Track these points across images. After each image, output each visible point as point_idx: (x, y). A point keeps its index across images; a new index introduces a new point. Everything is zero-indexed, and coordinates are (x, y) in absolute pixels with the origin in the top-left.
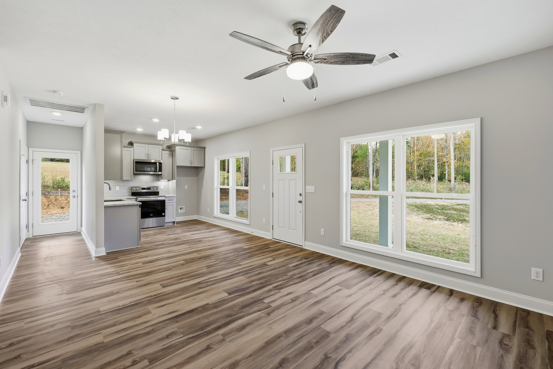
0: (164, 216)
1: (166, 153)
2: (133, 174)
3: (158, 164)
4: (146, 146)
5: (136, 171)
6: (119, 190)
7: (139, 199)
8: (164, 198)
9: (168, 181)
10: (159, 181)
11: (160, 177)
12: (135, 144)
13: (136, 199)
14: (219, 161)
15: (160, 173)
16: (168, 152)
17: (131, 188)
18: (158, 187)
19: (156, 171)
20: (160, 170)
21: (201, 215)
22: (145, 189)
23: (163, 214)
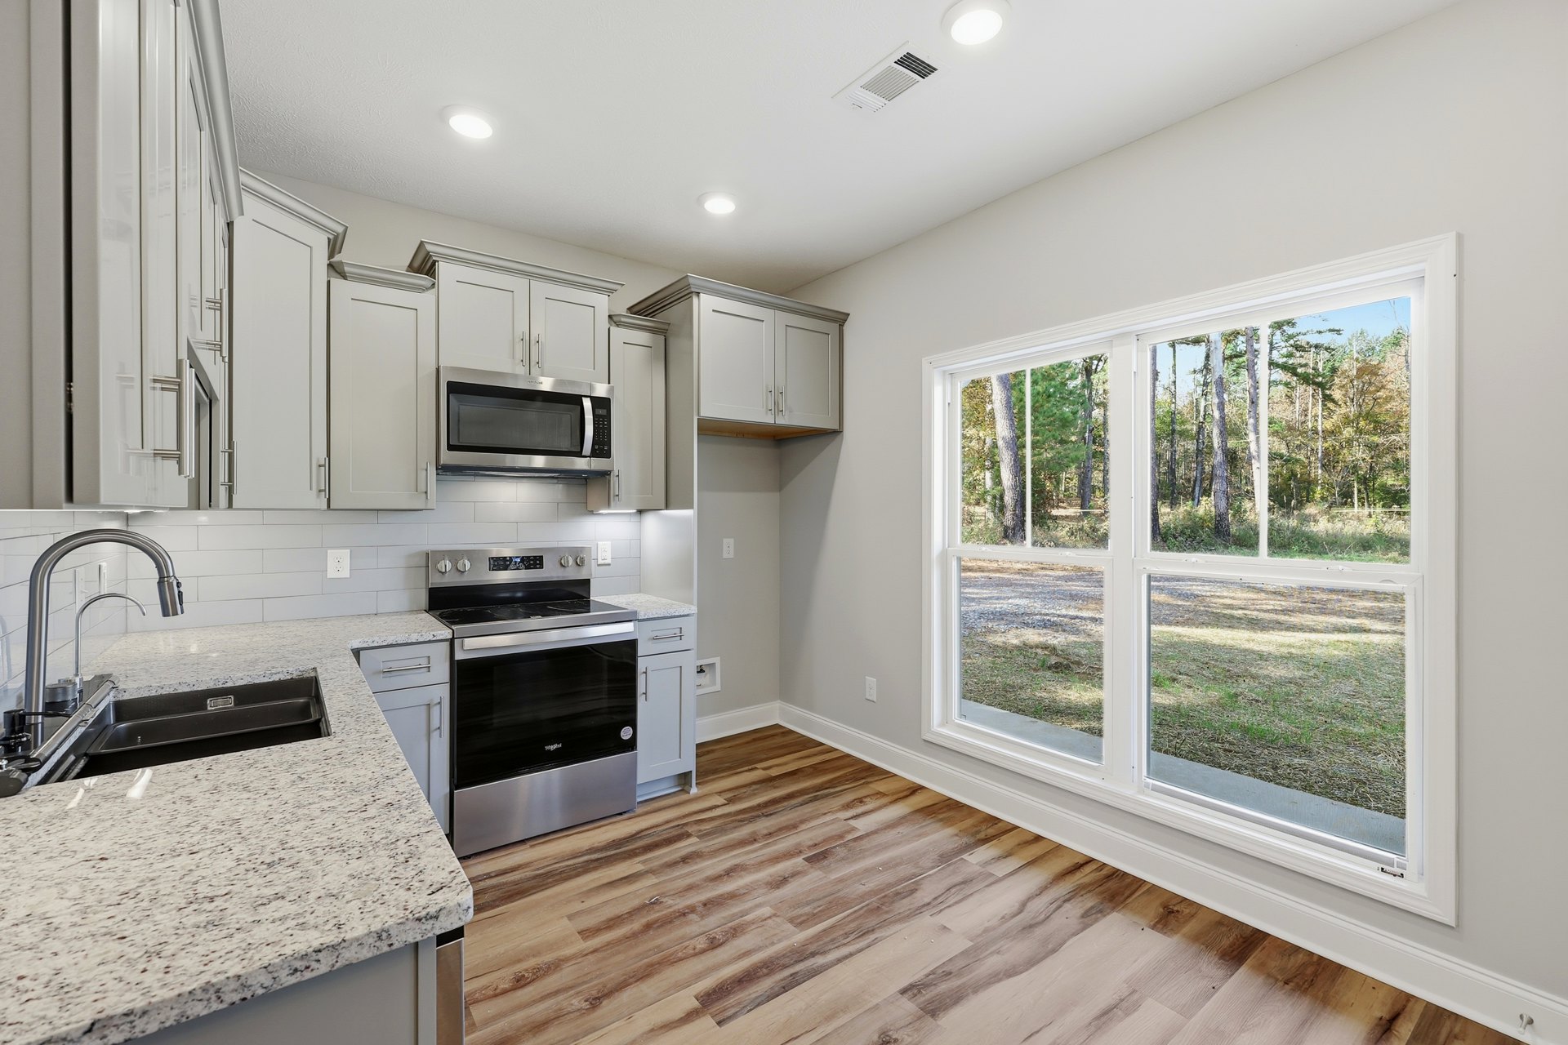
0: (631, 745)
1: (633, 342)
2: (432, 471)
3: (587, 403)
4: (518, 284)
5: (451, 448)
6: (347, 575)
7: (470, 643)
8: (627, 628)
9: (636, 518)
10: (591, 513)
11: (594, 493)
12: (443, 268)
13: (452, 641)
14: (953, 385)
15: (597, 464)
16: (642, 337)
17: (423, 563)
18: (582, 549)
19: (579, 454)
20: (602, 447)
21: (810, 707)
22: (506, 568)
23: (626, 733)
